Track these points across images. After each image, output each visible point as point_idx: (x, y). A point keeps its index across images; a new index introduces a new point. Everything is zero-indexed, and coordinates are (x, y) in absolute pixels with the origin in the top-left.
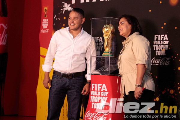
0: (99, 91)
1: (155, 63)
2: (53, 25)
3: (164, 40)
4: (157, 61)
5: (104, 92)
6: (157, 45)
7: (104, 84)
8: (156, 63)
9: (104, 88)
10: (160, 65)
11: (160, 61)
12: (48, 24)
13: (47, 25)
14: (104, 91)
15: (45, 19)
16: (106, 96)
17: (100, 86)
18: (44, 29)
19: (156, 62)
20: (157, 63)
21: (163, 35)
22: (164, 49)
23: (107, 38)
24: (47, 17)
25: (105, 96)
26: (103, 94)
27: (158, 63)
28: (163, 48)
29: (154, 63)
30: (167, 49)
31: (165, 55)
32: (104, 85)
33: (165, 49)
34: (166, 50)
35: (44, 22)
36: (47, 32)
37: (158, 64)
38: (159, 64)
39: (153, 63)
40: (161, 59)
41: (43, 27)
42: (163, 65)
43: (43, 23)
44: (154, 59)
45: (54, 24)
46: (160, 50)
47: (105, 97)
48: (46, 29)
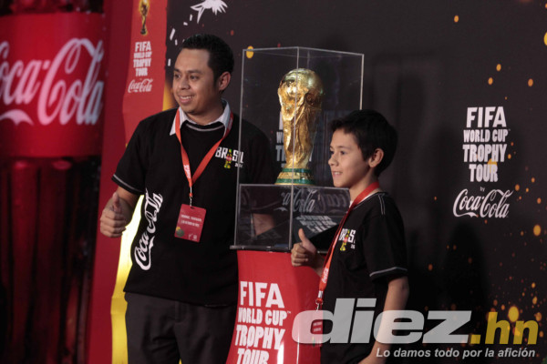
0: (259, 308)
1: (467, 208)
2: (167, 63)
3: (495, 125)
4: (471, 203)
5: (274, 311)
6: (474, 143)
7: (274, 282)
8: (470, 211)
9: (275, 298)
10: (482, 216)
11: (481, 201)
12: (150, 60)
13: (148, 62)
14: (274, 307)
15: (142, 40)
16: (281, 324)
17: (262, 290)
18: (139, 79)
19: (470, 205)
20: (472, 208)
21: (493, 109)
22: (493, 160)
23: (290, 119)
24: (147, 33)
25: (278, 326)
26: (271, 317)
27: (476, 208)
28: (490, 156)
29: (464, 210)
30: (502, 160)
31: (496, 180)
32: (275, 288)
33: (497, 160)
34: (499, 164)
35: (138, 51)
36: (148, 89)
37: (474, 211)
38: (477, 212)
39: (461, 208)
40: (484, 194)
41: (135, 72)
42: (490, 216)
43: (136, 55)
44: (463, 195)
45: (170, 61)
46: (483, 163)
47: (276, 330)
48: (143, 77)
